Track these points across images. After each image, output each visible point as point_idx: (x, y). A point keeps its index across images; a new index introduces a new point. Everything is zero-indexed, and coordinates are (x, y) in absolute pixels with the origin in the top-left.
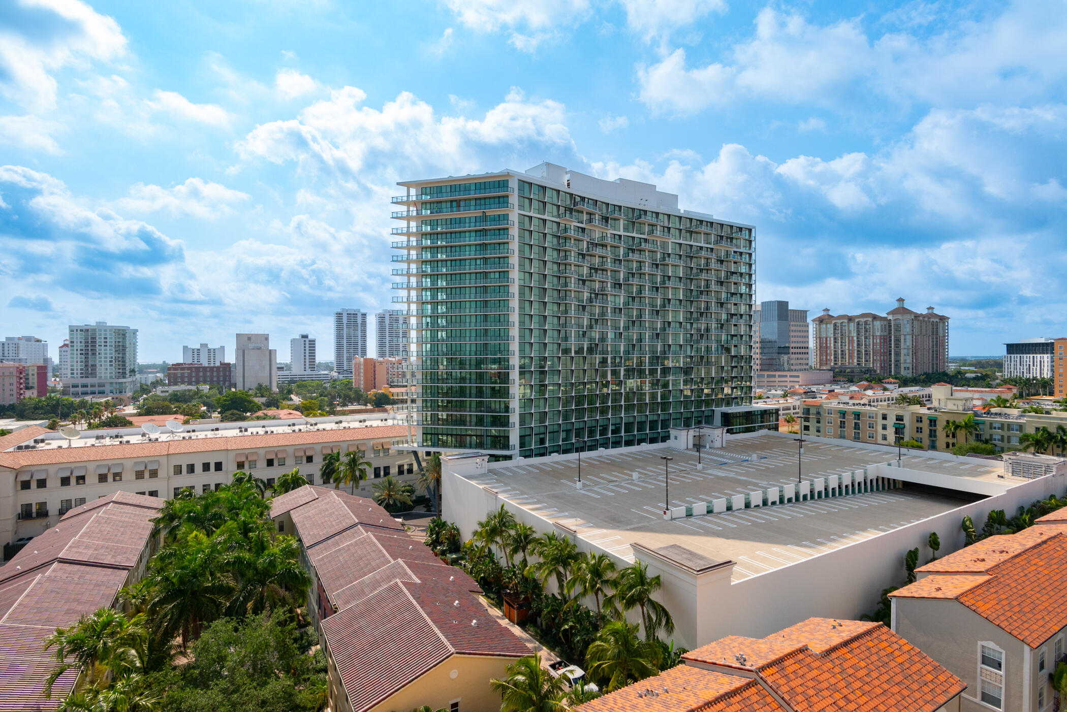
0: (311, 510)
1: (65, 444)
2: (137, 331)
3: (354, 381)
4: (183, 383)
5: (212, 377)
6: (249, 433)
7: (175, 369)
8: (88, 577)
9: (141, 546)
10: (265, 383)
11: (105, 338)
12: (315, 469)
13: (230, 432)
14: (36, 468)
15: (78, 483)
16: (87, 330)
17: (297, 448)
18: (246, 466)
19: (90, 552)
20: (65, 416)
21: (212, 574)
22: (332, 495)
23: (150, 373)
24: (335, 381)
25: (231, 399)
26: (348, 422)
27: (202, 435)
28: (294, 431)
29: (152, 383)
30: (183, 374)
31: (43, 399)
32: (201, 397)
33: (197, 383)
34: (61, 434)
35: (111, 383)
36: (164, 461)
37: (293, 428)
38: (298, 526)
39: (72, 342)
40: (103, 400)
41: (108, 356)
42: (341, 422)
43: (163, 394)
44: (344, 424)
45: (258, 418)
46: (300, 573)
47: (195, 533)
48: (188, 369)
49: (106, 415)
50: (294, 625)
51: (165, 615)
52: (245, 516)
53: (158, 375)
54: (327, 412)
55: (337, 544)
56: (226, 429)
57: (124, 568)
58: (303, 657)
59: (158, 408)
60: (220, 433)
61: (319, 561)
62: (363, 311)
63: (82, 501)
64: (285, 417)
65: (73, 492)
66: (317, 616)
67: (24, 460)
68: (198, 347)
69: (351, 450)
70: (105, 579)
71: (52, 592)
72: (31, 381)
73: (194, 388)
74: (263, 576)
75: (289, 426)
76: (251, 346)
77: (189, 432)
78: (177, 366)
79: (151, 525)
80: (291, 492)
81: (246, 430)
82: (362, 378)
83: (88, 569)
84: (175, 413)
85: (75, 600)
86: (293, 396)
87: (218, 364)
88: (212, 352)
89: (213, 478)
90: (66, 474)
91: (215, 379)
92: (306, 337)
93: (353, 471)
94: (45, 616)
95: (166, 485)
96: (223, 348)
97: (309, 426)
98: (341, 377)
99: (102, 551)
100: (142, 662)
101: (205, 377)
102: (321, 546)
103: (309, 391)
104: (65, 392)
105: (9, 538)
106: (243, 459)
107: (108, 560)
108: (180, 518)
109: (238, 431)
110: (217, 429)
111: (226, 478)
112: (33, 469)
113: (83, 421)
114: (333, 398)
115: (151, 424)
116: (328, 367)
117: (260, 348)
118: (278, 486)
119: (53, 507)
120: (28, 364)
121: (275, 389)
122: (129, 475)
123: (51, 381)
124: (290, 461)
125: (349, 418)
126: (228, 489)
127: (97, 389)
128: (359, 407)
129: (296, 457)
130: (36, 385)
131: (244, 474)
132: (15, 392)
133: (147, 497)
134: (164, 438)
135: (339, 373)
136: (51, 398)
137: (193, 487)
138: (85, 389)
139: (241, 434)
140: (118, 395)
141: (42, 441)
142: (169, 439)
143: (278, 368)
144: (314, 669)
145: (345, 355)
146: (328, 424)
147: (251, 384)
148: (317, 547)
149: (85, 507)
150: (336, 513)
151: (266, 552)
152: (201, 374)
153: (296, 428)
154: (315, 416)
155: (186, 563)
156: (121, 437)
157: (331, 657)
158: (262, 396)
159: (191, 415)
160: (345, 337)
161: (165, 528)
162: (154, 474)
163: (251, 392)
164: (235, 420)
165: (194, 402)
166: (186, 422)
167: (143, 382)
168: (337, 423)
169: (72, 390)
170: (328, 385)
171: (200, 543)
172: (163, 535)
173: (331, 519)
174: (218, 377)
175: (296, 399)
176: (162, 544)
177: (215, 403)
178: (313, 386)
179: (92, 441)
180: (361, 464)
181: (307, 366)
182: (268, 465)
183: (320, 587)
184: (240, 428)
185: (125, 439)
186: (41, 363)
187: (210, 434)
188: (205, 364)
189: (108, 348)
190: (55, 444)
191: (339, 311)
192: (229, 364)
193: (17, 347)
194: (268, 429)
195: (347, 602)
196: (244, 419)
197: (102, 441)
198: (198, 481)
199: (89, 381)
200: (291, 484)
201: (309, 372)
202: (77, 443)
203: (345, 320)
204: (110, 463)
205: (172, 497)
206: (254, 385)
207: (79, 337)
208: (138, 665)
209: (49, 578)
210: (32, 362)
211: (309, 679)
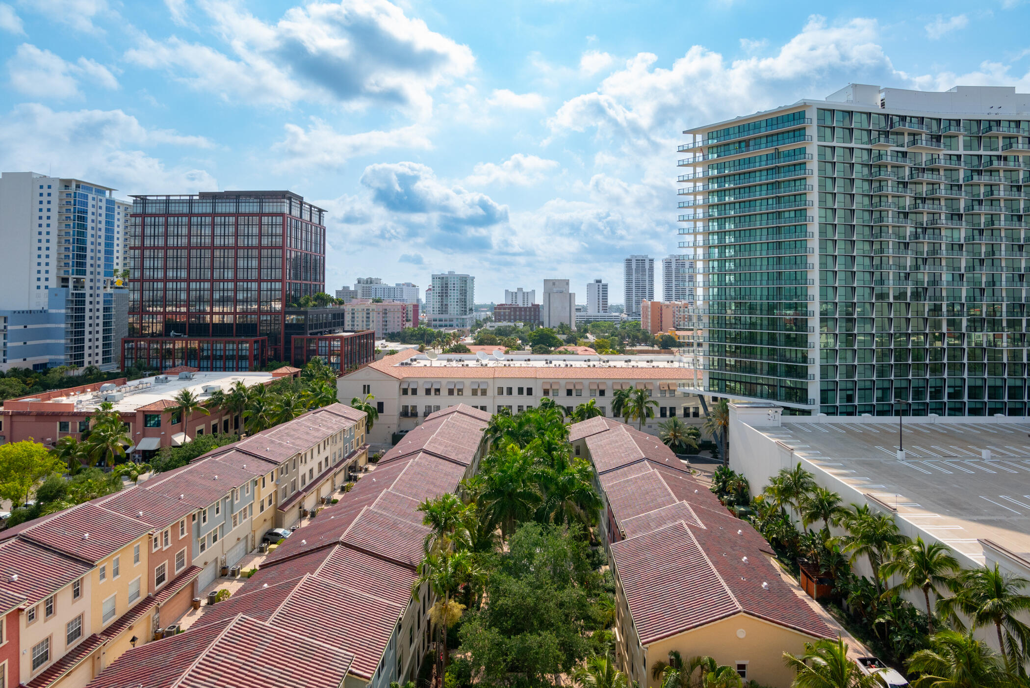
0: (604, 439)
1: (428, 363)
2: (474, 278)
3: (641, 323)
4: (505, 320)
5: (525, 315)
6: (552, 365)
7: (500, 309)
8: (440, 466)
9: (475, 450)
10: (566, 322)
11: (454, 284)
12: (607, 402)
13: (538, 362)
14: (411, 380)
15: (436, 394)
16: (443, 278)
17: (592, 381)
18: (551, 393)
19: (442, 448)
20: (428, 343)
21: (523, 481)
22: (621, 428)
23: (482, 311)
24: (624, 322)
25: (540, 335)
26: (637, 362)
27: (517, 364)
28: (589, 366)
29: (484, 320)
30: (505, 313)
31: (416, 329)
32: (517, 332)
33: (515, 320)
34: (425, 355)
35: (457, 319)
36: (491, 382)
37: (589, 363)
38: (592, 452)
39: (434, 287)
40: (452, 332)
41: (456, 297)
42: (630, 361)
43: (491, 329)
44: (633, 363)
45: (560, 353)
46: (593, 494)
47: (512, 445)
48: (509, 308)
49: (454, 343)
50: (586, 542)
51: (490, 509)
52: (549, 436)
53: (488, 313)
54: (618, 351)
55: (625, 475)
56: (535, 360)
57: (464, 465)
58: (594, 573)
59: (487, 340)
60: (531, 364)
61: (609, 487)
62: (650, 257)
63: (438, 408)
64: (582, 353)
65: (432, 400)
66: (607, 539)
67: (404, 373)
68: (516, 291)
69: (639, 388)
70: (451, 471)
71: (419, 473)
72: (409, 315)
73: (512, 324)
74: (563, 491)
75: (585, 361)
76: (555, 290)
77: (508, 360)
78: (501, 306)
79: (482, 434)
80: (587, 421)
81: (551, 362)
82: (649, 321)
83: (441, 461)
84: (499, 344)
85: (432, 483)
86: (588, 335)
87: (530, 305)
88: (526, 295)
89: (525, 401)
90: (429, 386)
91: (528, 318)
92: (599, 281)
93: (641, 408)
94: (414, 491)
95: (493, 401)
96: (534, 291)
97: (602, 362)
98: (630, 318)
99: (449, 449)
100: (473, 543)
101: (520, 315)
102: (611, 474)
103: (602, 331)
104: (429, 325)
105: (395, 429)
106: (548, 387)
107: (453, 457)
108: (501, 431)
109: (545, 362)
110: (529, 360)
111: (535, 401)
112: (409, 380)
113: (439, 347)
114: (623, 338)
115: (482, 352)
116: (619, 309)
117: (561, 292)
118: (576, 414)
119: (421, 411)
120: (408, 303)
121: (574, 328)
122: (467, 392)
123: (421, 316)
124: (586, 393)
125: (637, 357)
126: (536, 411)
127: (448, 323)
128: (646, 348)
129: (591, 390)
130: (412, 319)
131: (549, 400)
132: (400, 323)
133: (479, 410)
134: (491, 364)
135: (628, 315)
136: (420, 328)
137: (510, 407)
139: (546, 366)
140: (461, 328)
141: (415, 360)
142: (495, 365)
143: (577, 309)
144: (603, 587)
145: (634, 298)
146: (618, 362)
147: (555, 323)
148: (607, 475)
149: (440, 413)
150: (625, 446)
151: (566, 471)
152: (518, 313)
153: (591, 364)
154: (607, 353)
155: (505, 468)
156: (463, 361)
157: (619, 580)
158: (564, 334)
159: (511, 347)
160: (634, 282)
161: (492, 437)
162: (484, 392)
163: (555, 330)
164: (542, 353)
165: (513, 336)
166: (507, 353)
167: (478, 319)
168: (626, 361)
169: (434, 323)
170: (618, 326)
171: (515, 454)
172: (489, 443)
173: (621, 451)
174: (530, 315)
175: (591, 338)
176: (489, 450)
177: (527, 337)
178: (605, 327)
179: (444, 363)
180: (648, 402)
181: (601, 308)
182: (568, 395)
183: (610, 512)
184: (546, 360)
185: (466, 363)
186: (415, 303)
187: (524, 364)
188: (521, 305)
189: (456, 291)
190: (422, 363)
191: (629, 257)
192: (538, 305)
193: (402, 291)
194: (568, 363)
195: (634, 532)
196: (549, 352)
197: (451, 363)
198: (515, 401)
199: (443, 316)
200: (588, 413)
201: (602, 313)
202: (436, 363)
203: (634, 266)
204: (456, 380)
205: (496, 414)
206: (557, 324)
207: (438, 283)
208: (471, 544)
209: (417, 463)
210: (410, 302)
211: (599, 595)
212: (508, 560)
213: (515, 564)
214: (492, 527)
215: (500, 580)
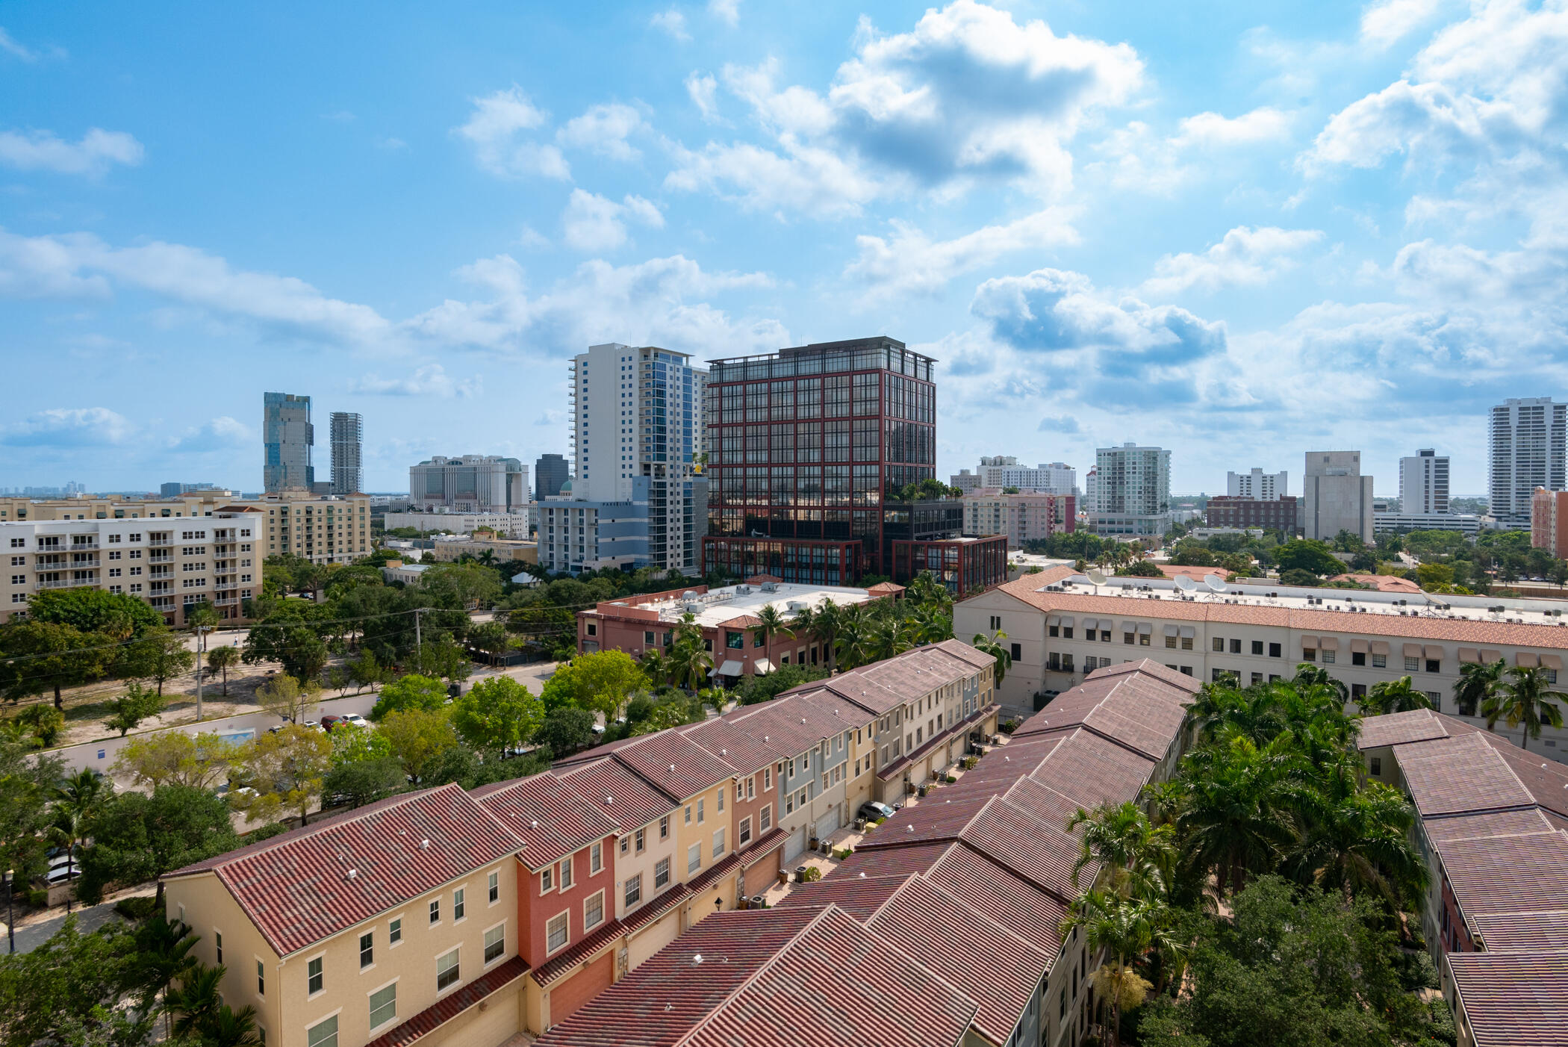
0: (1436, 755)
1: (1091, 590)
2: (1169, 452)
3: (1532, 534)
4: (1227, 524)
5: (1267, 516)
6: (1324, 606)
7: (1218, 504)
8: (1111, 756)
9: (1171, 735)
10: (1353, 529)
11: (1134, 463)
12: (1446, 684)
13: (1294, 601)
14: (1064, 614)
15: (1103, 640)
16: (1115, 454)
17: (1409, 642)
18: (1319, 656)
19: (1114, 726)
20: (1091, 557)
21: (1262, 804)
22: (1478, 739)
23: (1185, 508)
24: (1489, 532)
25: (1296, 553)
26: (1519, 611)
27: (1252, 600)
28: (1403, 613)
29: (1187, 523)
30: (1227, 512)
31: (1071, 535)
32: (1251, 546)
33: (1247, 524)
34: (1087, 577)
35: (1140, 520)
36: (1200, 628)
37: (1403, 608)
38: (1408, 774)
39: (1100, 469)
40: (1130, 541)
41: (1137, 485)
42: (1501, 609)
43: (1201, 538)
44: (1507, 614)
45: (1339, 585)
46: (1408, 854)
47: (1239, 738)
48: (1235, 504)
49: (1134, 560)
50: (1390, 934)
51: (1198, 840)
52: (1314, 733)
53: (1195, 511)
54: (1471, 588)
55: (1487, 829)
56: (1288, 596)
57: (1151, 759)
58: (1408, 997)
59: (1194, 556)
60: (1279, 601)
61: (1447, 846)
62: (1557, 400)
63: (1107, 662)
64: (1387, 588)
65: (1098, 649)
66: (1438, 940)
67: (1053, 603)
68: (1248, 473)
69: (1524, 663)
70: (1129, 764)
71: (1076, 760)
72: (1060, 514)
73: (1241, 532)
74: (1346, 835)
75: (1395, 603)
76: (1329, 471)
77: (1234, 593)
78: (1219, 500)
79: (1183, 712)
80: (1395, 715)
81: (1319, 602)
82: (1553, 531)
83: (1112, 746)
84: (1216, 565)
85: (1098, 779)
86: (1402, 555)
87: (1277, 498)
88: (1268, 481)
89: (1266, 665)
90: (1092, 627)
91: (1272, 520)
92: (1431, 453)
93: (1528, 706)
94: (1069, 786)
95: (1204, 661)
96: (1284, 474)
97: (1432, 608)
98: (1503, 525)
99: (1127, 729)
100: (1167, 888)
101: (1257, 516)
102: (1451, 821)
103: (1433, 548)
104: (1091, 529)
105: (1038, 687)
106: (1314, 645)
107: (1132, 742)
108: (1220, 712)
109: (1306, 601)
110: (1274, 595)
111: (1288, 667)
112: (1062, 614)
113: (1109, 565)
114: (1486, 564)
115: (1184, 577)
116: (1473, 506)
117: (1343, 475)
118: (1372, 699)
119: (1079, 663)
120: (1059, 495)
121: (1370, 541)
122: (1158, 641)
123: (1079, 515)
124: (1395, 663)
125: (1520, 603)
126: (1290, 686)
127: (1124, 527)
128: (1544, 586)
129: (1407, 658)
130: (1064, 519)
131: (1315, 669)
132: (1045, 526)
133: (1178, 673)
134: (1201, 597)
135: (1499, 518)
136: (1078, 535)
137: (1238, 673)
138: (1112, 526)
139: (1311, 607)
140: (1147, 536)
141: (1070, 584)
142: (1207, 600)
143: (1376, 507)
144: (1429, 1028)
145: (1514, 486)
146: (1474, 610)
147: (1329, 530)
148: (1443, 822)
149: (1110, 670)
150: (1486, 773)
151: (1349, 800)
152: (1252, 512)
153: (1409, 609)
154: (1445, 592)
155: (1227, 778)
156: (1150, 590)
157: (1465, 1023)
158: (1347, 551)
159: (1237, 570)
160: (1514, 452)
161: (1201, 720)
162: (1188, 644)
163: (1327, 543)
164: (1302, 585)
165: (1242, 552)
166: (1231, 580)
167: (1177, 521)
168: (1492, 610)
169: (1099, 526)
170: (1473, 540)
171: (1246, 754)
172: (1197, 730)
173: (1475, 781)
174: (1277, 517)
175: (1408, 561)
176: (1195, 741)
177: (1271, 555)
178: (1441, 540)
179: (1118, 591)
180: (1546, 694)
181: (1432, 505)
182: (1355, 662)
183: (1447, 892)
184: (1310, 597)
185: (1155, 593)
186: (1069, 494)
187: (1264, 601)
188: (1258, 498)
189: (1137, 475)
190: (1081, 589)
191: (1501, 403)
192: (1294, 499)
193: (1048, 475)
194: (1356, 604)
195: (1506, 942)
196: (1316, 584)
197: (1129, 591)
198: (1246, 665)
199: (1116, 516)
200: (1400, 700)
201: (1433, 514)
202: (1104, 591)
203: (1514, 421)
204: (1138, 621)
205: (1210, 682)
206: (1334, 533)
207: (1107, 462)
208: (1162, 889)
209: (1073, 744)
210: (1061, 492)
211: (1416, 1040)
212: (1230, 931)
213: (1243, 940)
214: (1200, 868)
215: (1216, 963)
